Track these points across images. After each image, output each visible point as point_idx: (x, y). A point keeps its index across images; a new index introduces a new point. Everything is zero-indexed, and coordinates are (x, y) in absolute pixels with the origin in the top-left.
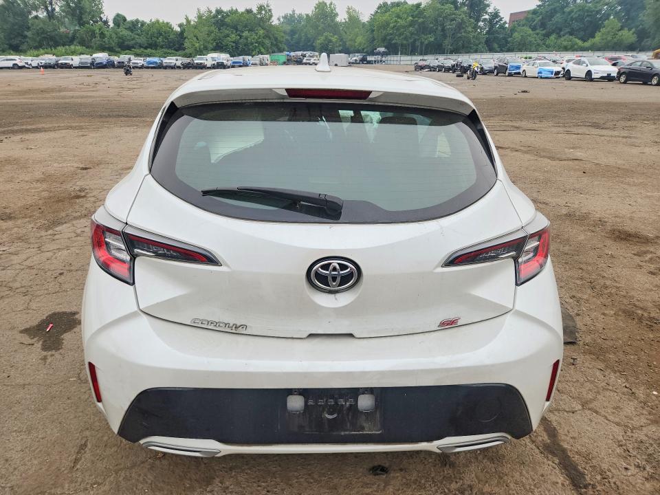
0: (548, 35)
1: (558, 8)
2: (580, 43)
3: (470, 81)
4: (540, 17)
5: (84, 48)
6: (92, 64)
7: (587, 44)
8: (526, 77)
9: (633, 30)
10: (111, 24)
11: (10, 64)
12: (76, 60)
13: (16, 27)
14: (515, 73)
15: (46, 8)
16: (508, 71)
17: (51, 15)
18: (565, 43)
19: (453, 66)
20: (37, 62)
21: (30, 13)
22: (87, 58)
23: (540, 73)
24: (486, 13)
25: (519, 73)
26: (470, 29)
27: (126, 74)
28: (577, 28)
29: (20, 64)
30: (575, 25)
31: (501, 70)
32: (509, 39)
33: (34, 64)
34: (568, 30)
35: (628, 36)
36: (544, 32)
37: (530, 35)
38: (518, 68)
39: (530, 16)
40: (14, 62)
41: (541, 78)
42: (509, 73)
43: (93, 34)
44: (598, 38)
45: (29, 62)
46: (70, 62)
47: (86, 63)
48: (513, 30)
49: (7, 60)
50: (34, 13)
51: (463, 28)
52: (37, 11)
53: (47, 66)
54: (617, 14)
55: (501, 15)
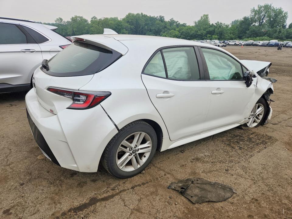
5: (269, 38)
6: (267, 44)
10: (287, 27)
11: (233, 43)
12: (261, 43)
13: (244, 29)
15: (260, 21)
17: (261, 24)
20: (244, 43)
21: (252, 23)
22: (266, 42)
27: (278, 49)
29: (237, 44)
33: (243, 44)
40: (235, 43)
43: (276, 31)
45: (241, 43)
46: (258, 43)
47: (265, 44)
49: (233, 42)
50: (254, 24)
52: (255, 23)
53: (247, 45)
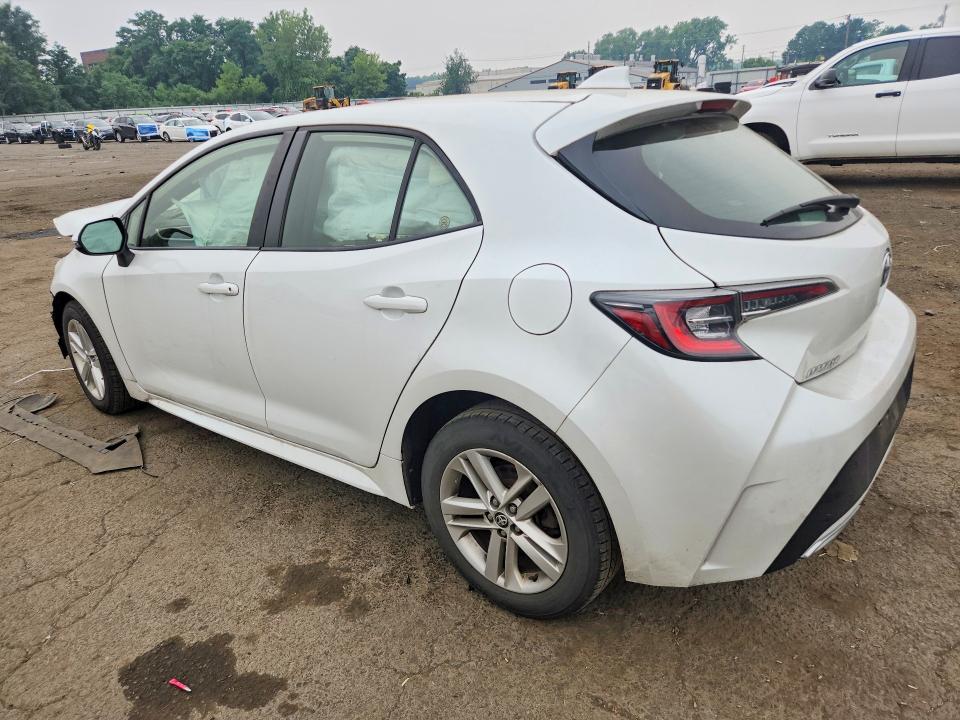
0: (152, 84)
1: (150, 47)
2: (202, 94)
3: (91, 152)
4: (130, 59)
7: (212, 95)
8: (170, 141)
9: (258, 76)
14: (152, 137)
16: (139, 135)
18: (183, 95)
19: (37, 132)
23: (189, 134)
24: (44, 51)
25: (158, 137)
26: (27, 75)
28: (189, 74)
30: (184, 69)
31: (126, 133)
32: (99, 91)
34: (176, 76)
35: (254, 83)
36: (145, 79)
37: (128, 84)
38: (153, 129)
39: (114, 57)
41: (195, 141)
42: (143, 138)
44: (221, 88)
48: (98, 77)
51: (15, 74)
54: (229, 56)
55: (70, 54)
